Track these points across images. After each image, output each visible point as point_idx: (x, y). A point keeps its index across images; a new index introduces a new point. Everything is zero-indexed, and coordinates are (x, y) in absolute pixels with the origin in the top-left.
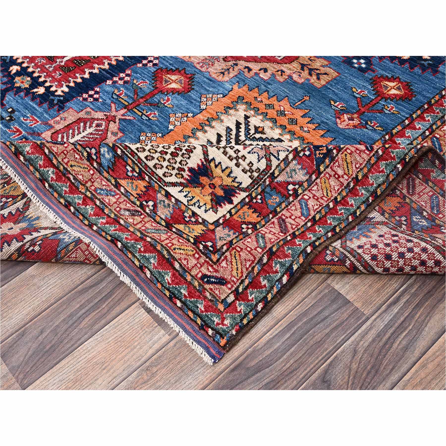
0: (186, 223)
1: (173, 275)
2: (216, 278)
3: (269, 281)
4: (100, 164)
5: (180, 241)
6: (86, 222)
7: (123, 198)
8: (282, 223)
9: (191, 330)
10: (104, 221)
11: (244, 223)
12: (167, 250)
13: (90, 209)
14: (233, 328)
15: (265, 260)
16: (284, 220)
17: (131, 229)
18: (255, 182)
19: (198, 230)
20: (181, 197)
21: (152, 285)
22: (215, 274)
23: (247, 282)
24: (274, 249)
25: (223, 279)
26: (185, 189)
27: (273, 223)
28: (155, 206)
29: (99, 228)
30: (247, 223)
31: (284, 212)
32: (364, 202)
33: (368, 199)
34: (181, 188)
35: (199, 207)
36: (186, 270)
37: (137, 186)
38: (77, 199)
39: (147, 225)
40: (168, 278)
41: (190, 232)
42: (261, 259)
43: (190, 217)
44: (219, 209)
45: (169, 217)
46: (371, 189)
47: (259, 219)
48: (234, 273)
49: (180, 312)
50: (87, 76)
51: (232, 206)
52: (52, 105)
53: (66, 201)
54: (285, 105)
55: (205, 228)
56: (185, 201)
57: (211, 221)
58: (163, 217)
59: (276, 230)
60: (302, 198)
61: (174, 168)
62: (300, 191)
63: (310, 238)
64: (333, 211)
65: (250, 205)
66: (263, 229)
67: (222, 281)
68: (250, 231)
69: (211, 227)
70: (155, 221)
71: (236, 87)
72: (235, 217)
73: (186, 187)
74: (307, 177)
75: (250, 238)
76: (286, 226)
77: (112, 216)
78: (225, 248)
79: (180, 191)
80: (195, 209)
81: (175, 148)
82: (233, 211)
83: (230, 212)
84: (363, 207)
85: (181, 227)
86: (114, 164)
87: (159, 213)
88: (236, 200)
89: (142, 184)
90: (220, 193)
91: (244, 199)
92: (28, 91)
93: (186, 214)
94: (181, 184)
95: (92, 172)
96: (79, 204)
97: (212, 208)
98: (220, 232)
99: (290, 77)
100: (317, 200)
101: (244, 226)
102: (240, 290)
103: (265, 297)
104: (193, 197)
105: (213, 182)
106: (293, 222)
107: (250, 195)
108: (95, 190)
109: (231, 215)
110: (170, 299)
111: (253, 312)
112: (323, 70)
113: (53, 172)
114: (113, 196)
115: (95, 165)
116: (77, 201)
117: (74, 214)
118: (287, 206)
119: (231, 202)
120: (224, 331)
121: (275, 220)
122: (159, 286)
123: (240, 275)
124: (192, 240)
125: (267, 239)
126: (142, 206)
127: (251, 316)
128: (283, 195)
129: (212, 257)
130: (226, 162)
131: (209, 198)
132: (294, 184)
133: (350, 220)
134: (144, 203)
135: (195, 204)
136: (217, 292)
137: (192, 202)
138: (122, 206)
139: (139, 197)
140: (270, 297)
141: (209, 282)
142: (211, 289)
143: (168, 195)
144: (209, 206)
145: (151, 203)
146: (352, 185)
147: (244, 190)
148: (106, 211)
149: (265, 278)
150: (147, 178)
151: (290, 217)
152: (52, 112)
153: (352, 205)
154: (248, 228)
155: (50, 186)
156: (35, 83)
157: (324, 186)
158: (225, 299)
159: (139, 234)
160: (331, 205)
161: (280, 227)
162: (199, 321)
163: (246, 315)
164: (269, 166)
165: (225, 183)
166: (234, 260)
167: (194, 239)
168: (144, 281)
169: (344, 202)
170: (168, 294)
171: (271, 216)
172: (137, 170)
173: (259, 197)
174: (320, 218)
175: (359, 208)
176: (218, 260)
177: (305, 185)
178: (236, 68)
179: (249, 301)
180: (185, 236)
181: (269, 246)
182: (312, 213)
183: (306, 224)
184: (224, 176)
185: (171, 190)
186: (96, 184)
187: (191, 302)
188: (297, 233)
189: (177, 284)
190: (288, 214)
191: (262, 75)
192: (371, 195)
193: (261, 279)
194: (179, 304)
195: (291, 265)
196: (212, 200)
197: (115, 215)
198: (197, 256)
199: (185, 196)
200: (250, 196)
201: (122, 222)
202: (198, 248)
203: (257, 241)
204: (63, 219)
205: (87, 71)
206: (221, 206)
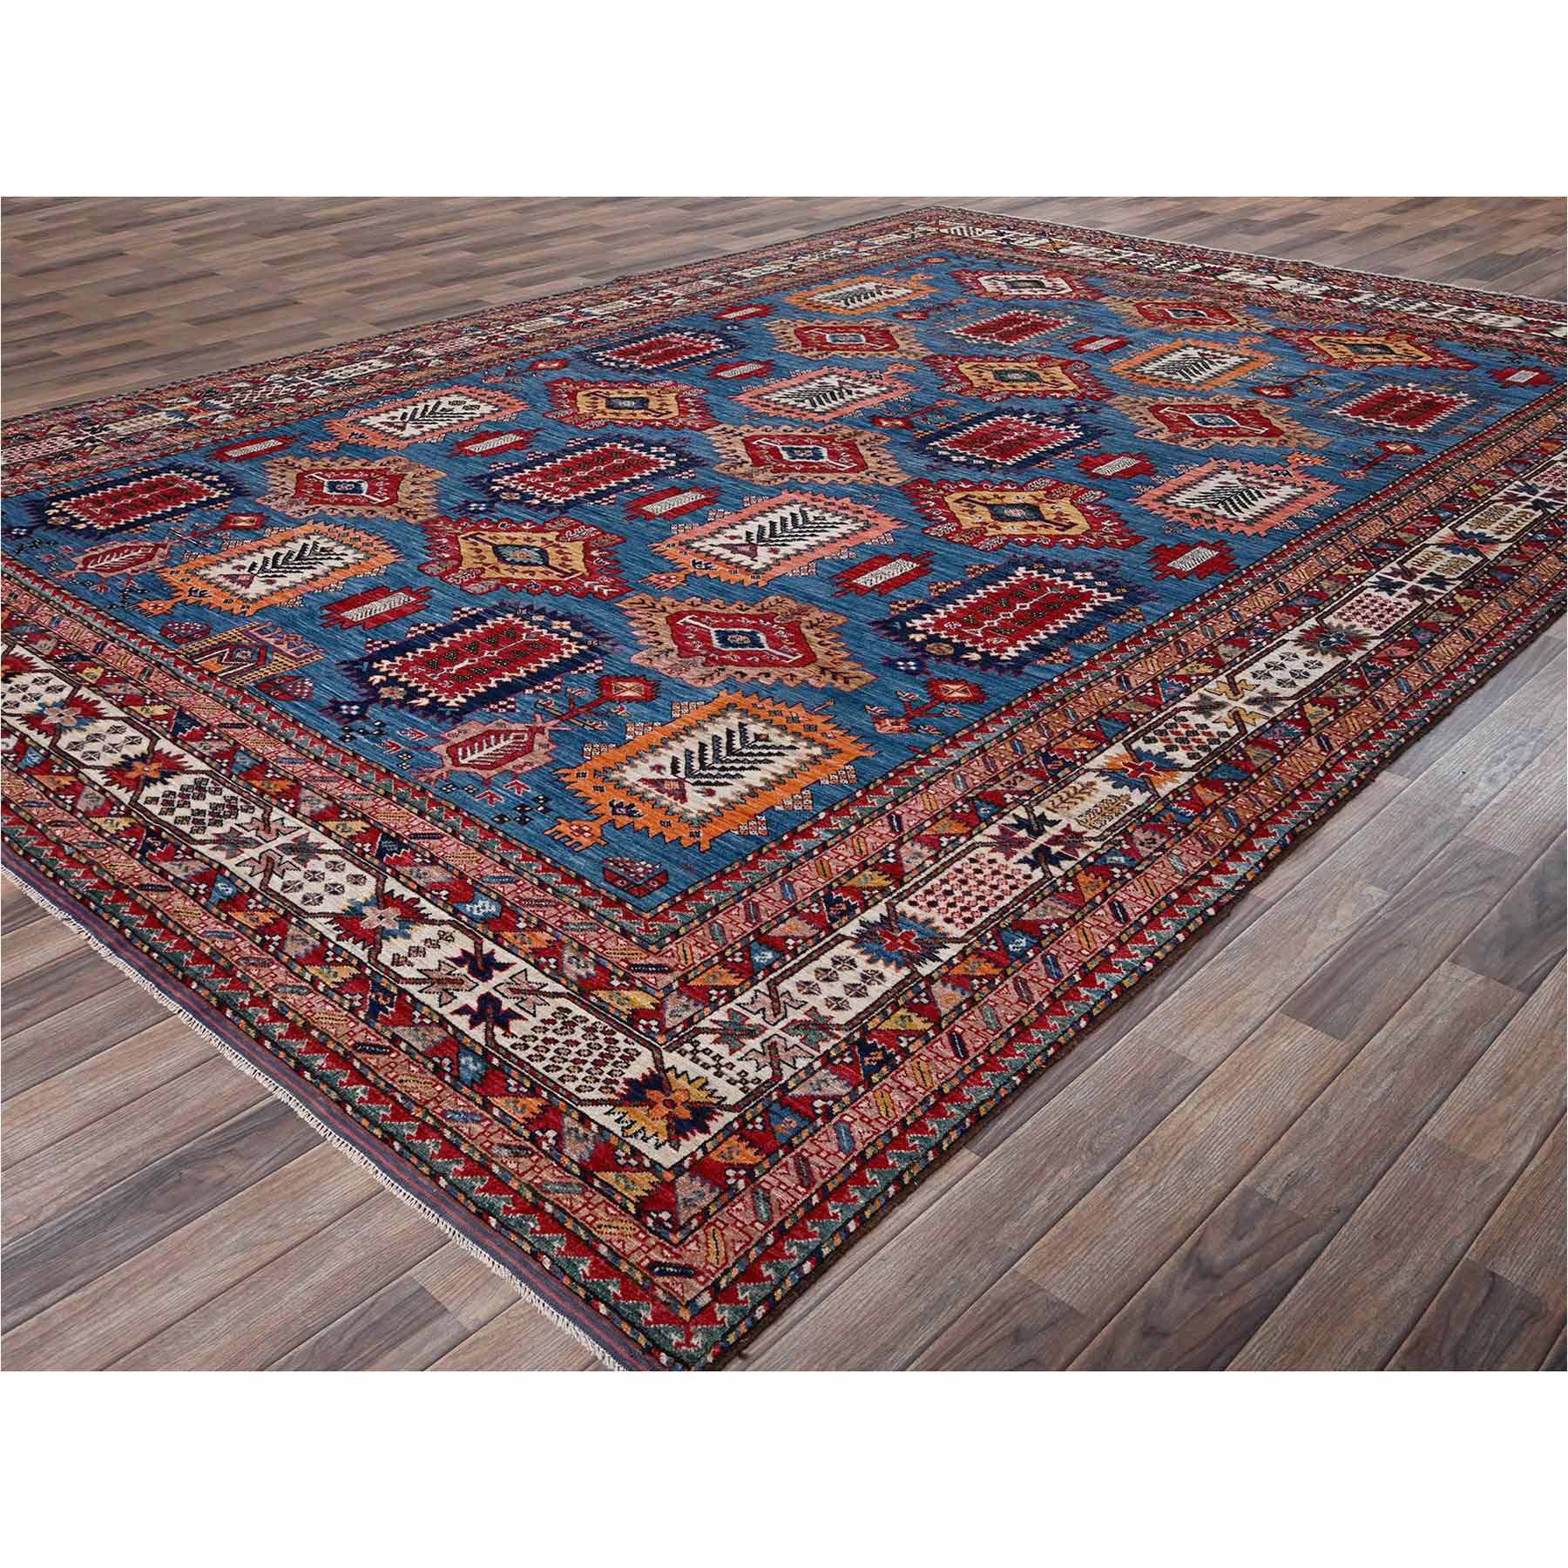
0: (618, 1169)
1: (595, 1263)
2: (676, 1266)
3: (776, 1270)
4: (456, 1078)
5: (611, 1210)
6: (425, 1170)
7: (497, 1126)
8: (802, 1165)
9: (626, 1356)
10: (460, 1168)
11: (731, 1166)
12: (584, 1228)
13: (431, 1146)
14: (708, 1352)
15: (770, 1240)
16: (805, 1160)
17: (514, 1185)
18: (750, 1097)
19: (644, 1181)
20: (609, 1122)
21: (553, 1281)
22: (675, 1261)
23: (735, 1272)
24: (787, 1225)
25: (691, 1267)
26: (617, 1110)
27: (786, 1165)
28: (559, 1138)
29: (450, 1182)
30: (737, 1168)
31: (805, 1146)
32: (955, 1127)
33: (962, 1121)
34: (609, 1108)
35: (645, 1139)
36: (617, 1255)
37: (524, 1106)
38: (408, 1129)
39: (544, 1175)
40: (584, 1268)
41: (627, 1188)
42: (762, 1240)
43: (627, 1157)
44: (683, 1142)
45: (586, 1157)
46: (969, 1107)
47: (759, 1159)
48: (712, 1259)
49: (606, 1323)
50: (493, 685)
51: (707, 1137)
52: (442, 717)
53: (385, 1132)
54: (798, 712)
55: (654, 1179)
56: (617, 1129)
57: (667, 1164)
58: (575, 1158)
59: (791, 1180)
60: (841, 1120)
61: (597, 1080)
62: (836, 1109)
63: (855, 1199)
64: (899, 1142)
65: (743, 1134)
66: (766, 1177)
67: (687, 1272)
68: (741, 1184)
69: (669, 1177)
70: (560, 1165)
71: (723, 694)
72: (713, 1156)
73: (621, 1105)
74: (849, 1089)
75: (742, 1200)
76: (810, 1172)
77: (477, 1157)
78: (695, 1222)
79: (608, 1113)
80: (637, 1143)
81: (602, 1055)
82: (710, 1146)
83: (703, 1147)
84: (954, 1135)
85: (610, 1177)
86: (482, 1077)
87: (567, 1151)
88: (715, 1126)
89: (534, 1104)
90: (685, 1114)
91: (731, 1123)
92: (402, 704)
93: (619, 1152)
94: (610, 1102)
95: (439, 1088)
96: (410, 1137)
97: (669, 1140)
98: (687, 1187)
99: (804, 681)
100: (869, 1123)
101: (730, 1173)
102: (723, 1283)
103: (771, 1295)
104: (633, 1123)
105: (672, 1097)
106: (823, 1163)
107: (742, 1116)
108: (443, 1114)
109: (706, 1153)
110: (587, 1301)
111: (748, 1322)
112: (853, 673)
113: (364, 1092)
114: (478, 1122)
115: (447, 1078)
116: (406, 1132)
117: (400, 1153)
118: (811, 1135)
119: (705, 1130)
120: (690, 1356)
121: (789, 1160)
122: (566, 1281)
123: (722, 1262)
124: (632, 1210)
125: (774, 1202)
126: (533, 1139)
127: (743, 1329)
128: (803, 1116)
129: (671, 1237)
130: (695, 1070)
131: (664, 1123)
132: (824, 1098)
133: (931, 1158)
134: (539, 1133)
135: (635, 1135)
136: (678, 1289)
137: (630, 1132)
138: (494, 1139)
139: (528, 1124)
140: (778, 1294)
141: (662, 1273)
142: (667, 1284)
143: (584, 1119)
144: (662, 1139)
145: (551, 1134)
146: (932, 1100)
147: (731, 1109)
148: (464, 1148)
149: (769, 1267)
150: (545, 1094)
151: (818, 1154)
152: (443, 724)
153: (933, 1132)
154: (738, 1177)
155: (355, 1110)
156: (413, 693)
157: (880, 1101)
158: (693, 1300)
159: (529, 1195)
160: (895, 1132)
161: (799, 1173)
162: (642, 1340)
163: (733, 1328)
164: (777, 1075)
165: (693, 1099)
166: (711, 1241)
167: (636, 1204)
168: (537, 1275)
169: (919, 1126)
170: (582, 1293)
171: (781, 1153)
172: (528, 1084)
173: (759, 1120)
174: (874, 1155)
175: (946, 1136)
176: (681, 1242)
177: (846, 1100)
178: (723, 674)
179: (738, 1302)
180: (618, 1198)
181: (778, 1219)
182: (859, 1146)
183: (848, 1165)
184: (693, 1090)
185: (589, 1111)
186: (445, 1105)
187: (628, 1307)
188: (831, 1187)
189: (602, 1276)
190: (813, 1149)
191: (762, 680)
192: (970, 1115)
193: (763, 1268)
194: (603, 1310)
195: (819, 1248)
196: (668, 1127)
197: (482, 1155)
198: (642, 1236)
199: (618, 1121)
200: (741, 1119)
201: (496, 1169)
202: (645, 1224)
203: (755, 1210)
204: (378, 1163)
205: (493, 680)
206: (687, 1138)
